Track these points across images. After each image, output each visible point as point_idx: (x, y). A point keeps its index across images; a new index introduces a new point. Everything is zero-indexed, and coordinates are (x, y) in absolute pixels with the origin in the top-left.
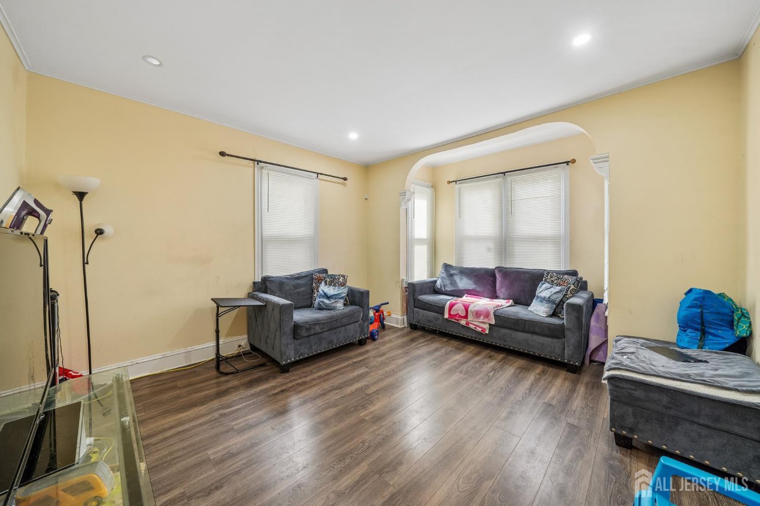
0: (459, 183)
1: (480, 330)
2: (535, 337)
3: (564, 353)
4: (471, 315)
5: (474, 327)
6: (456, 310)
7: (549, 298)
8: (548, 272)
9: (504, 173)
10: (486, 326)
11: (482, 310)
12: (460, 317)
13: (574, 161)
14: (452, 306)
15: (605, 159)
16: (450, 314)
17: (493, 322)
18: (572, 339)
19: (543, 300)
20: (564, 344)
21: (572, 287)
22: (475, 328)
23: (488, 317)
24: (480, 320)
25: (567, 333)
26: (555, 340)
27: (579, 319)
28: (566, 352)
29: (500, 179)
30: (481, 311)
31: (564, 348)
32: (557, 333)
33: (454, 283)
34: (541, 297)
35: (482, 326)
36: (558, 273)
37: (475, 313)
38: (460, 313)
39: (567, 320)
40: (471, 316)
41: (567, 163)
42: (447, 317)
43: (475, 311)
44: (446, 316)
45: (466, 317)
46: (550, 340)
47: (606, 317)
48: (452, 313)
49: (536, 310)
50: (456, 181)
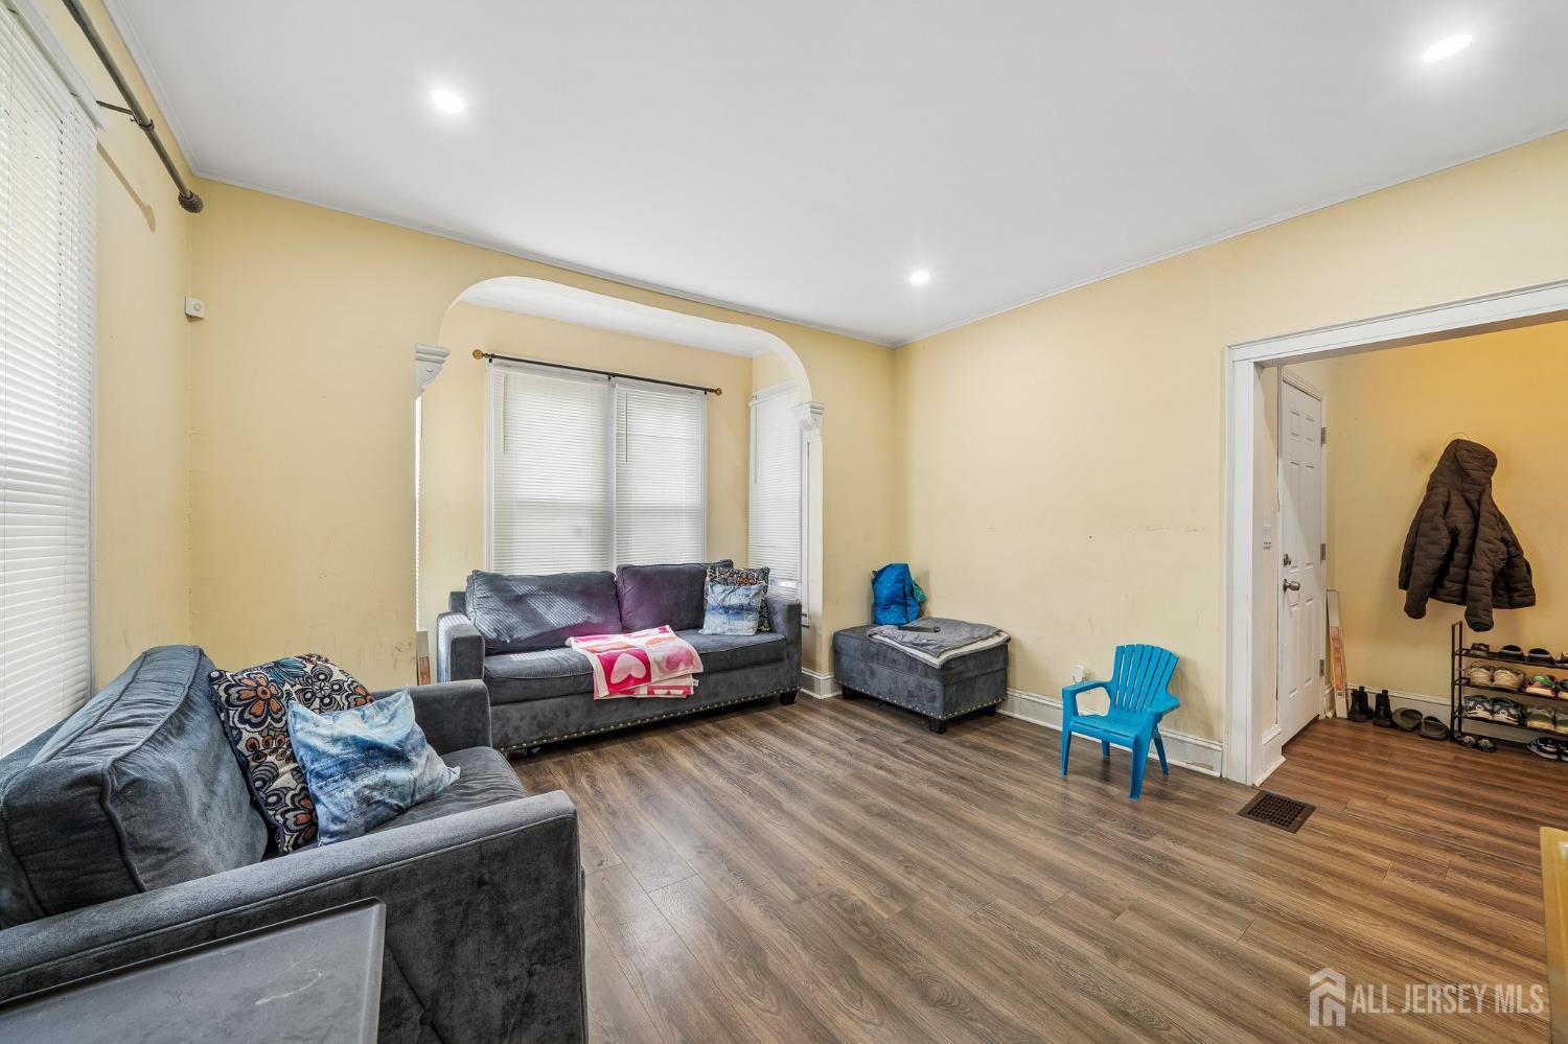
0: (497, 365)
1: (680, 692)
4: (656, 668)
5: (666, 691)
6: (620, 670)
7: (749, 604)
9: (611, 375)
10: (691, 682)
11: (675, 652)
12: (638, 681)
14: (609, 664)
16: (610, 685)
17: (701, 669)
22: (669, 693)
23: (691, 662)
24: (679, 674)
29: (602, 385)
30: (675, 655)
33: (532, 618)
35: (681, 683)
37: (664, 664)
38: (633, 675)
40: (658, 671)
42: (607, 693)
43: (663, 658)
44: (602, 692)
45: (647, 678)
48: (615, 680)
49: (730, 630)
50: (492, 357)
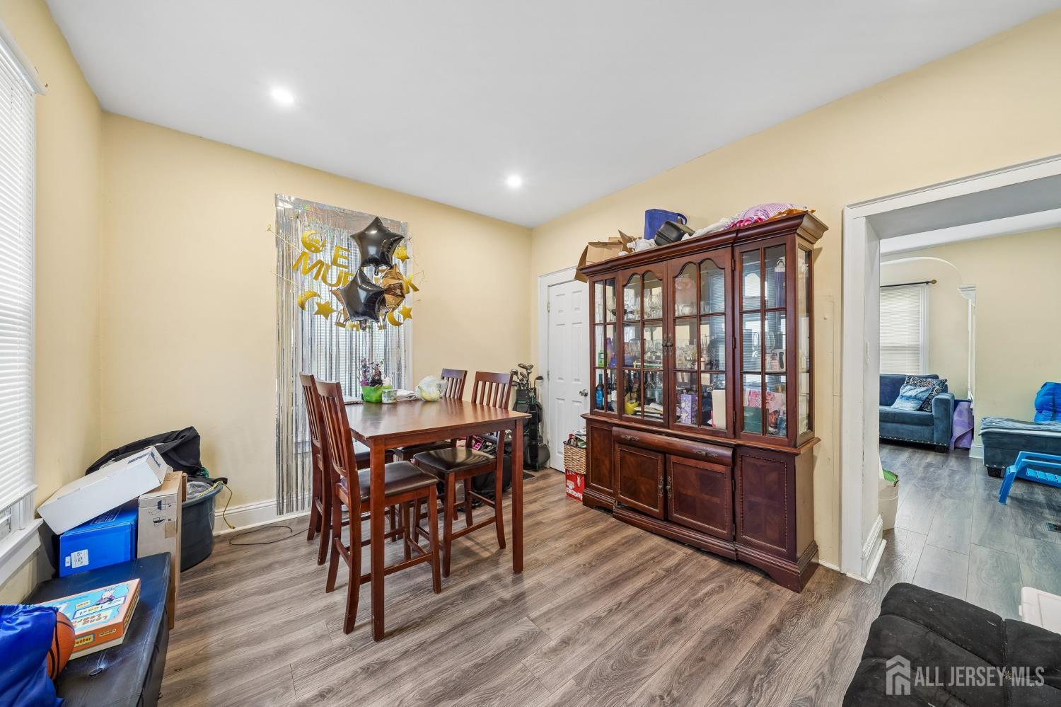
2: (905, 426)
3: (933, 437)
8: (910, 377)
13: (934, 282)
15: (972, 288)
18: (940, 426)
19: (909, 398)
20: (933, 430)
21: (937, 387)
25: (935, 421)
26: (924, 427)
27: (947, 410)
28: (935, 436)
31: (933, 433)
32: (927, 422)
34: (906, 396)
36: (919, 377)
39: (936, 412)
41: (927, 283)
46: (920, 427)
47: (972, 409)
